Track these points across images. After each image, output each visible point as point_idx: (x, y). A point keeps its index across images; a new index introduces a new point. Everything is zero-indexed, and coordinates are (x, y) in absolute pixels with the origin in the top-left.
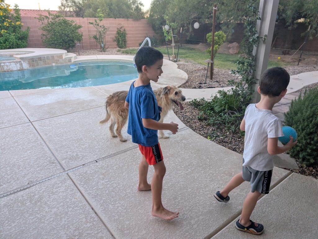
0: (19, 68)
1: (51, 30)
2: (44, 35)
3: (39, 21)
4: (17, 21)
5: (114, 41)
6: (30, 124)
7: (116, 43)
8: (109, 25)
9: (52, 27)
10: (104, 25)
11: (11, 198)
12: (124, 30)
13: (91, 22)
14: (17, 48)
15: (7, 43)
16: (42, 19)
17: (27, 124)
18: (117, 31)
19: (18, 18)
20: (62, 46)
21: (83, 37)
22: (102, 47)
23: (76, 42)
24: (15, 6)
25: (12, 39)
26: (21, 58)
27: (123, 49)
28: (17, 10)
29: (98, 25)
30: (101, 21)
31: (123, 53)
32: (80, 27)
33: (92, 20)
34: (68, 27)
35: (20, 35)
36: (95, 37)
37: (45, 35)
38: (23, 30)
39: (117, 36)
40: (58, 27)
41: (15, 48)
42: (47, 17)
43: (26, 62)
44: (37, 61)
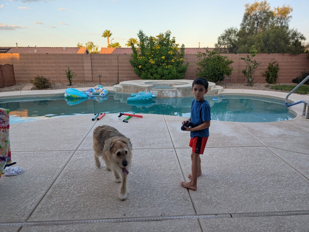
0: (174, 96)
1: (206, 65)
2: (198, 69)
3: (197, 58)
4: (181, 58)
5: (263, 76)
6: (174, 149)
7: (265, 78)
8: (260, 60)
9: (207, 63)
10: (256, 61)
11: (145, 225)
12: (277, 65)
13: (243, 57)
14: (176, 79)
15: (170, 75)
16: (200, 56)
17: (171, 150)
18: (268, 66)
19: (182, 56)
20: (212, 79)
21: (232, 72)
22: (249, 82)
23: (225, 75)
24: (182, 46)
25: (174, 72)
26: (178, 88)
27: (272, 85)
28: (183, 49)
29: (249, 60)
30: (254, 57)
31: (272, 89)
32: (231, 62)
33: (244, 56)
34: (221, 62)
35: (181, 69)
36: (244, 72)
37: (200, 69)
38: (184, 65)
39: (268, 70)
40: (212, 62)
41: (175, 79)
42: (204, 54)
43: (181, 91)
44: (189, 91)
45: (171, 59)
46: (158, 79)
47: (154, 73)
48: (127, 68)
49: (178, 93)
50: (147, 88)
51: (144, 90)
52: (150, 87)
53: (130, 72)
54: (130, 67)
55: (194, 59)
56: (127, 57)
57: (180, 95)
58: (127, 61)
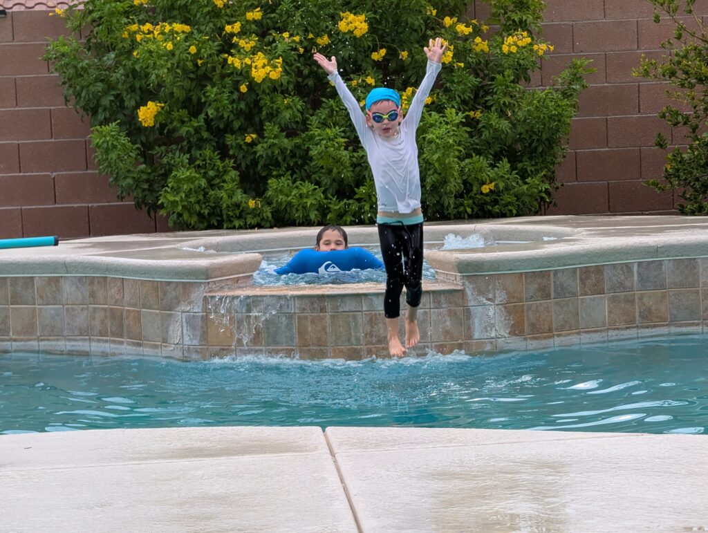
4: (511, 28)
38: (541, 87)
43: (495, 297)
44: (569, 293)
45: (423, 41)
47: (270, 165)
48: (20, 142)
49: (477, 311)
50: (203, 279)
51: (176, 298)
52: (233, 275)
53: (54, 174)
54: (51, 129)
55: (636, 30)
56: (22, 41)
57: (492, 326)
58: (15, 79)
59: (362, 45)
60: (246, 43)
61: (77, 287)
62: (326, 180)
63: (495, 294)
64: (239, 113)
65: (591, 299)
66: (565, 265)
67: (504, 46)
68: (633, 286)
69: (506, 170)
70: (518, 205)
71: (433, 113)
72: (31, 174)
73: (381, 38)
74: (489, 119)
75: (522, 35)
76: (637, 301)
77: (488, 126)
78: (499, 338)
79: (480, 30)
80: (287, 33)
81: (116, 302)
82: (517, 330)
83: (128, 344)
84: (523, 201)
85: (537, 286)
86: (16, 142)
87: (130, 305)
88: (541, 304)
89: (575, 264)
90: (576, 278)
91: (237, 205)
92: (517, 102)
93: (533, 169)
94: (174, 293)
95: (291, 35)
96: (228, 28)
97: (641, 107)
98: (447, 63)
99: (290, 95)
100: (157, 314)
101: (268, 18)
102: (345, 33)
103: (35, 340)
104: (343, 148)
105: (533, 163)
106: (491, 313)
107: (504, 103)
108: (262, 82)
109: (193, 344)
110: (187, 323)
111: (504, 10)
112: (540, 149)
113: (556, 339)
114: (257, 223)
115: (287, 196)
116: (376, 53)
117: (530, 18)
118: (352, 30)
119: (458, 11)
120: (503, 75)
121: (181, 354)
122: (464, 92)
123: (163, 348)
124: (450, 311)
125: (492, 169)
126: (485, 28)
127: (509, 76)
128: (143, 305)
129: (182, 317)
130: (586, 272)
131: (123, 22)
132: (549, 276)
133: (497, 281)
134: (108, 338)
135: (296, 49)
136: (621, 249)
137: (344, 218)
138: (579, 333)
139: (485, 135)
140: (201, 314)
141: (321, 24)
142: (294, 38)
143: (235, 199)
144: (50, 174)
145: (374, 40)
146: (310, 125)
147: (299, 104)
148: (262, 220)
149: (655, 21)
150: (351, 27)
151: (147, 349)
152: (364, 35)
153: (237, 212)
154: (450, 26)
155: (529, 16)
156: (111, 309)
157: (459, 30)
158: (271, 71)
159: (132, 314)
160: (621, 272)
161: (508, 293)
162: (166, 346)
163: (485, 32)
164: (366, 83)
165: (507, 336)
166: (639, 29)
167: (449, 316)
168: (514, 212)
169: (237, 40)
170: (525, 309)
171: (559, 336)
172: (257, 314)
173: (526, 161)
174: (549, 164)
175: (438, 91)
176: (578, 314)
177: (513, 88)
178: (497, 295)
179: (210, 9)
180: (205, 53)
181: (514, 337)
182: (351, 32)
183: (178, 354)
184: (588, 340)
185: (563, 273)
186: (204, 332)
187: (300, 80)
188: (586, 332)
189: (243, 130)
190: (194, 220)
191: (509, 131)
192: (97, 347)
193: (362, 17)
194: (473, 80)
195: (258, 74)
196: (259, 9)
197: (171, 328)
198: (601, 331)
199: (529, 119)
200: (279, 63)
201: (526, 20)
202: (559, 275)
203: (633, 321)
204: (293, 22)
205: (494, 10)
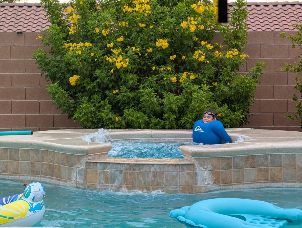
4: (231, 47)
43: (207, 167)
44: (240, 167)
45: (193, 51)
46: (140, 128)
47: (124, 103)
48: (26, 87)
49: (199, 173)
50: (86, 154)
51: (75, 161)
52: (99, 153)
53: (40, 101)
54: (39, 82)
55: (287, 49)
56: (28, 45)
57: (206, 180)
58: (25, 61)
59: (166, 53)
60: (116, 51)
61: (36, 154)
62: (148, 111)
63: (207, 166)
64: (111, 81)
65: (249, 169)
66: (238, 155)
67: (227, 55)
68: (268, 165)
69: (226, 108)
70: (231, 123)
71: (194, 85)
72: (30, 101)
73: (175, 50)
74: (220, 86)
75: (235, 50)
76: (269, 171)
77: (219, 89)
78: (208, 185)
79: (219, 47)
80: (134, 47)
81: (51, 161)
82: (216, 182)
83: (55, 179)
84: (233, 122)
85: (226, 163)
86: (24, 87)
87: (57, 163)
88: (227, 171)
89: (243, 155)
90: (243, 161)
91: (110, 119)
92: (232, 80)
93: (238, 108)
94: (74, 159)
95: (136, 48)
96: (108, 45)
97: (289, 82)
98: (202, 61)
99: (133, 74)
100: (67, 168)
101: (127, 40)
102: (158, 47)
103: (18, 175)
104: (154, 97)
105: (239, 105)
106: (205, 174)
107: (227, 80)
108: (120, 68)
109: (81, 181)
110: (79, 172)
111: (230, 39)
112: (242, 100)
113: (233, 186)
114: (119, 127)
115: (132, 117)
116: (172, 57)
117: (240, 43)
118: (161, 46)
119: (209, 38)
120: (227, 68)
121: (76, 186)
122: (209, 74)
123: (69, 182)
124: (188, 173)
125: (220, 108)
126: (221, 46)
127: (229, 68)
128: (61, 164)
129: (77, 170)
130: (248, 158)
131: (63, 42)
132: (231, 159)
133: (208, 161)
134: (47, 176)
135: (138, 54)
136: (263, 149)
137: (157, 127)
138: (243, 184)
139: (218, 93)
140: (84, 169)
141: (149, 43)
142: (137, 49)
143: (108, 117)
144: (38, 101)
145: (171, 50)
146: (140, 87)
147: (136, 78)
148: (121, 126)
149: (293, 47)
150: (161, 45)
151: (62, 182)
152: (166, 48)
153: (111, 122)
154: (204, 45)
155: (240, 42)
156: (49, 164)
157: (208, 47)
158: (123, 64)
159: (57, 167)
160: (263, 159)
161: (213, 166)
162: (70, 182)
163: (221, 48)
164: (167, 69)
165: (212, 184)
166: (289, 49)
167: (188, 175)
168: (229, 126)
169: (113, 50)
170: (220, 173)
171: (235, 185)
172: (107, 170)
173: (236, 104)
174: (245, 106)
175: (199, 73)
176: (243, 176)
177: (231, 73)
178: (208, 167)
179: (100, 37)
180: (97, 56)
181: (215, 185)
182: (161, 47)
183: (75, 185)
184: (247, 187)
185: (237, 158)
186: (85, 177)
187: (141, 67)
188: (247, 183)
189: (113, 88)
190: (89, 124)
191: (228, 92)
192: (43, 180)
193: (166, 41)
194: (214, 69)
195: (118, 65)
196: (122, 36)
197: (72, 174)
198: (253, 183)
199: (237, 87)
200: (127, 60)
201: (238, 44)
202: (236, 159)
203: (268, 179)
204: (137, 42)
205: (225, 39)
